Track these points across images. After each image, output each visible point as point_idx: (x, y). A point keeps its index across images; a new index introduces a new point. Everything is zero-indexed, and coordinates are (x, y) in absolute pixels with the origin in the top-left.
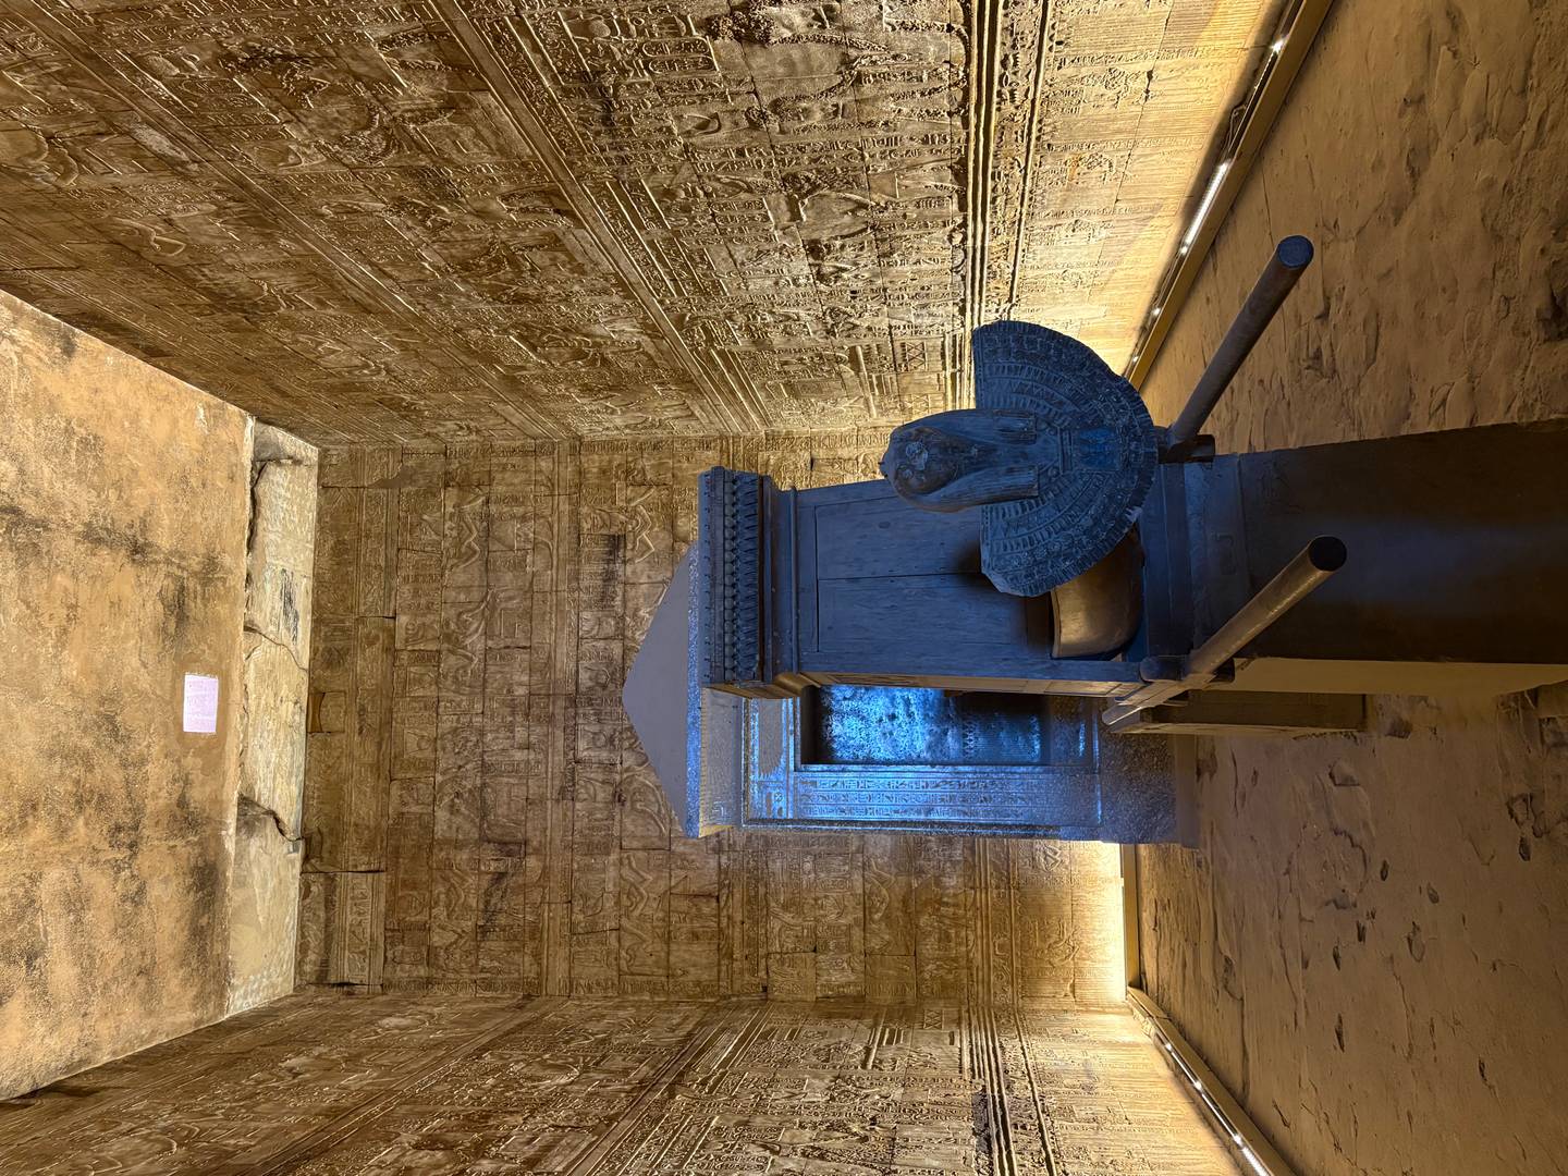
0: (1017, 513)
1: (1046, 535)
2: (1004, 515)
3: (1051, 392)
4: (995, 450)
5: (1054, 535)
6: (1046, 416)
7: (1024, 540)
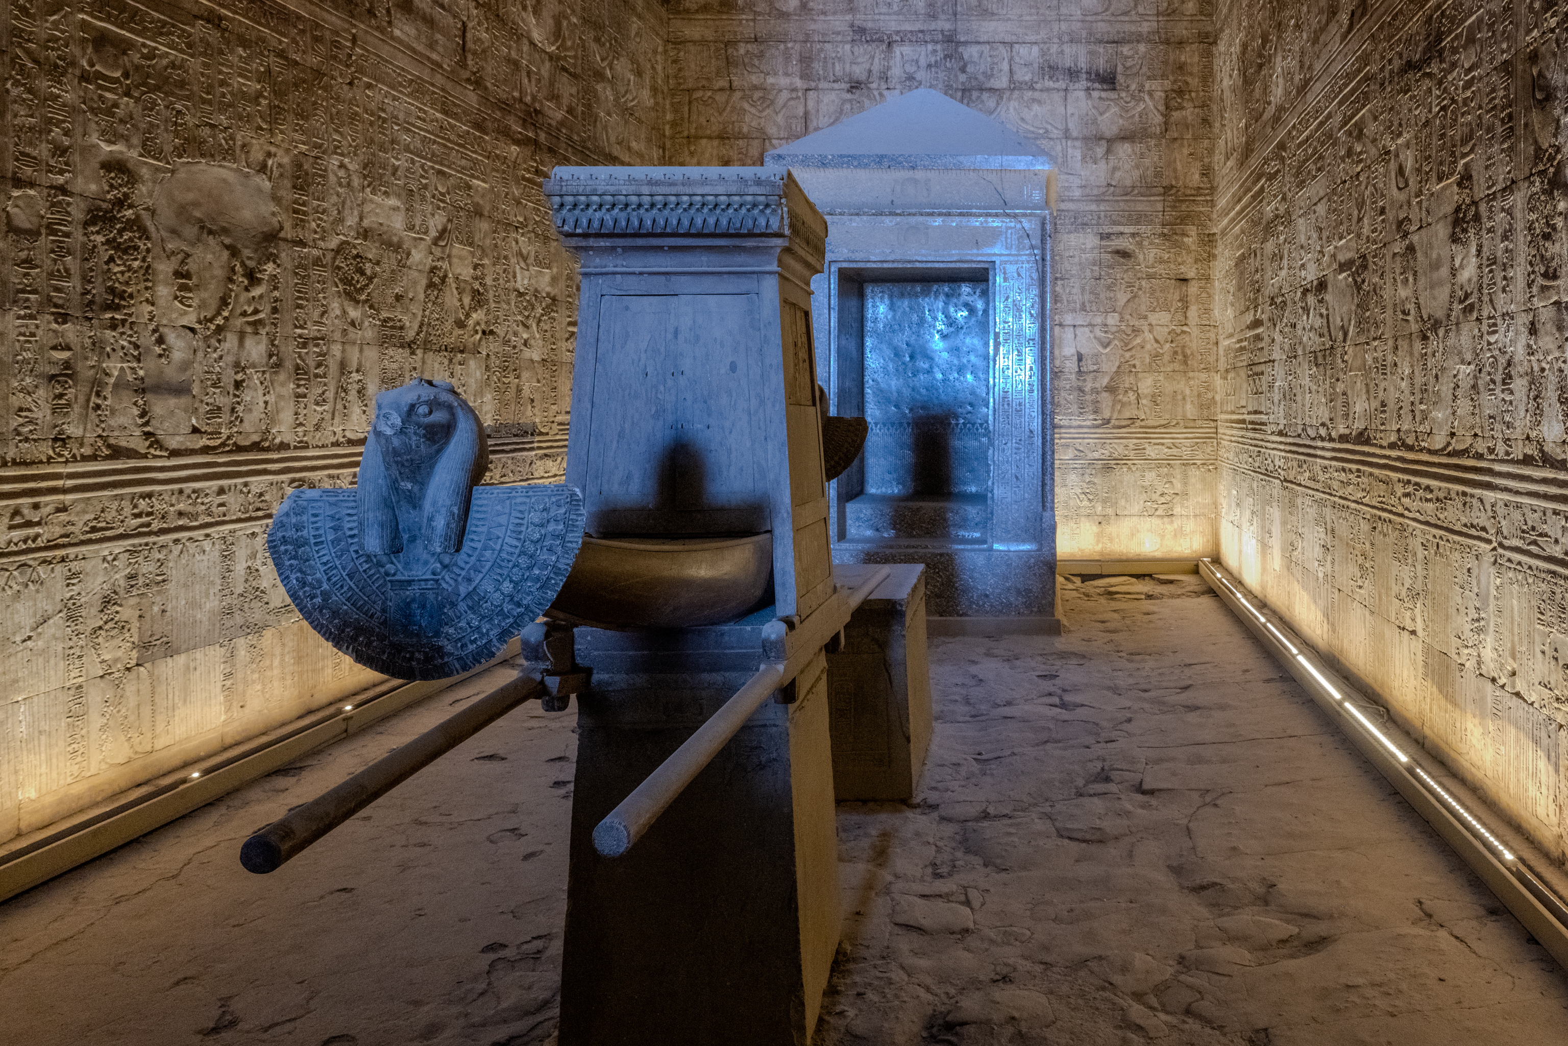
0: (351, 529)
1: (325, 559)
2: (349, 515)
3: (484, 571)
4: (415, 508)
5: (323, 569)
6: (456, 564)
7: (320, 536)
